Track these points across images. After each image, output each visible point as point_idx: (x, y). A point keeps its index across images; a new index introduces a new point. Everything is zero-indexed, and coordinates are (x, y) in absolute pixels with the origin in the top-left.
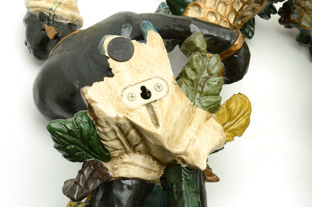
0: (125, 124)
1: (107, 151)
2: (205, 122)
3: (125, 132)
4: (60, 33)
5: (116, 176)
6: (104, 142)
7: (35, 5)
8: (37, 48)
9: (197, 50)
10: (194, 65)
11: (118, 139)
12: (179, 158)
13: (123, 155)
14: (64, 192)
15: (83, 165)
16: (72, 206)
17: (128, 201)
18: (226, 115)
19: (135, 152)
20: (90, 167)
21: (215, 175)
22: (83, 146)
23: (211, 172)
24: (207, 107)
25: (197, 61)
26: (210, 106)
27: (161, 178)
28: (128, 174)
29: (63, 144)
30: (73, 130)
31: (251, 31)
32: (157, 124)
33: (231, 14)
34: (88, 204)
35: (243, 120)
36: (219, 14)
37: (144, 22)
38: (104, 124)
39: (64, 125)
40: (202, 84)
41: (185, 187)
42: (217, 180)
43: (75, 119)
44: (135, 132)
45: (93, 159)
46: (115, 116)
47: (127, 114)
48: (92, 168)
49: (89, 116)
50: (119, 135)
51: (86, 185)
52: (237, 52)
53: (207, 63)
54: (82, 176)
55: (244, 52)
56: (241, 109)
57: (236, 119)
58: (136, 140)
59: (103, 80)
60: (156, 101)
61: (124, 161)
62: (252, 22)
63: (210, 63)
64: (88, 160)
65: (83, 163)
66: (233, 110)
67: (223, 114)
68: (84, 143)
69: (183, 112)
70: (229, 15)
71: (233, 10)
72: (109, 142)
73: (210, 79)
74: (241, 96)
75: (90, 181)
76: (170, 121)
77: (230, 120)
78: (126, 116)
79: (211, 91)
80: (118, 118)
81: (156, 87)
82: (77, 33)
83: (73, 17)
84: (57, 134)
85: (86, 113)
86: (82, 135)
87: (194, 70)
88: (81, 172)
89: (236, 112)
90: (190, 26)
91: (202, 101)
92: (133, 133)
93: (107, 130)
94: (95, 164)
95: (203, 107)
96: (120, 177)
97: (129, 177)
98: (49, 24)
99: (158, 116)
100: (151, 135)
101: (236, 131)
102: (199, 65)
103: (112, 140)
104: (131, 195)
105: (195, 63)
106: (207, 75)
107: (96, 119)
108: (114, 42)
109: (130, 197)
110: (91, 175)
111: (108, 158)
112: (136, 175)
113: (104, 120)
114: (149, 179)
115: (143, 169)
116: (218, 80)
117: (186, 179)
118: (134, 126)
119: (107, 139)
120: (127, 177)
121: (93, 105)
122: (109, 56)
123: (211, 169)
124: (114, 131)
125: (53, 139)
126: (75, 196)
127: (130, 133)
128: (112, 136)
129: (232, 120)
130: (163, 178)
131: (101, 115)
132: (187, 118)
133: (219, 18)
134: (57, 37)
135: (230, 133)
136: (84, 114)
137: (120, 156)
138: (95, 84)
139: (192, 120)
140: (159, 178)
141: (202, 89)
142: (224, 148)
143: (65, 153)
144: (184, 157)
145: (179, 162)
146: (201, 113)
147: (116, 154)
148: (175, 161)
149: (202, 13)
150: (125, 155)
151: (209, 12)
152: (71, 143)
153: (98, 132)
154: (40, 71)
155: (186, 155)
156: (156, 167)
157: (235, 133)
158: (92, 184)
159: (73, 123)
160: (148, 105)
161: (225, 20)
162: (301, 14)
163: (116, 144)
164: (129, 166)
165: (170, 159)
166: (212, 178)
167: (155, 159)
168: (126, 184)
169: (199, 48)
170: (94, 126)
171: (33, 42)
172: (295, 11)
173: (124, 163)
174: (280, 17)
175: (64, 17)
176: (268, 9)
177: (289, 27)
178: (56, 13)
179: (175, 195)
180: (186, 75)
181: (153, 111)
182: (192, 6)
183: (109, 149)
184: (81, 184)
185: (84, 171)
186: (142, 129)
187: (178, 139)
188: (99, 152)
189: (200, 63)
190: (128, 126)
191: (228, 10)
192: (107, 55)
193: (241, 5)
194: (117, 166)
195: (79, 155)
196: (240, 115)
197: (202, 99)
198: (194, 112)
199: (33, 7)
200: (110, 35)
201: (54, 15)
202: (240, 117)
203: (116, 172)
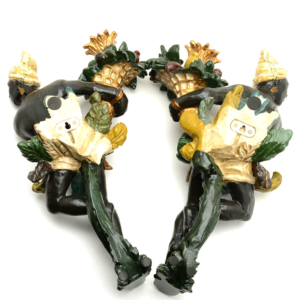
0: (57, 143)
1: (50, 156)
2: (101, 139)
3: (58, 146)
4: (27, 91)
5: (56, 169)
6: (48, 152)
7: (13, 76)
8: (15, 100)
9: (96, 101)
10: (94, 110)
11: (55, 150)
12: (87, 159)
13: (59, 158)
14: (28, 178)
15: (38, 164)
16: (36, 185)
17: (63, 181)
18: (113, 135)
19: (65, 156)
20: (41, 164)
21: (110, 166)
22: (37, 154)
23: (108, 165)
24: (102, 131)
25: (96, 108)
26: (103, 131)
27: (80, 169)
28: (62, 168)
29: (26, 153)
30: (31, 146)
31: (134, 85)
32: (74, 142)
33: (119, 78)
34: (43, 183)
35: (122, 137)
36: (112, 79)
37: (68, 87)
38: (46, 143)
39: (26, 144)
40: (99, 119)
41: (90, 173)
42: (111, 169)
43: (32, 140)
44: (63, 146)
45: (43, 160)
46: (52, 138)
47: (58, 137)
48: (42, 165)
49: (39, 139)
50: (55, 148)
51: (40, 174)
52: (120, 100)
53: (101, 108)
54: (37, 169)
55: (124, 100)
56: (121, 131)
57: (118, 137)
58: (64, 150)
59: (45, 120)
60: (73, 130)
61: (59, 161)
62: (135, 80)
63: (103, 108)
64: (40, 161)
65: (38, 163)
66: (116, 132)
67: (111, 135)
68: (37, 153)
69: (88, 135)
70: (117, 79)
71: (120, 76)
72: (50, 152)
73: (103, 117)
74: (122, 124)
75: (41, 172)
76: (81, 140)
77: (115, 137)
78: (57, 138)
79: (103, 123)
80: (53, 140)
81: (73, 122)
82: (36, 92)
83: (34, 82)
84: (23, 149)
85: (37, 137)
86: (36, 149)
87: (94, 112)
88: (37, 167)
89: (118, 133)
90: (94, 88)
91: (99, 128)
92: (62, 146)
93: (48, 146)
94: (44, 163)
95: (99, 131)
96: (57, 169)
97: (62, 169)
98: (21, 87)
99: (74, 138)
100: (71, 147)
101: (119, 143)
102: (97, 110)
103: (52, 151)
104: (64, 178)
105: (94, 108)
106: (102, 114)
107: (42, 140)
108: (51, 100)
109: (63, 180)
110: (42, 169)
111: (51, 160)
112: (66, 168)
113: (46, 141)
114: (73, 170)
115: (70, 165)
116: (107, 117)
117: (91, 169)
118: (62, 143)
119: (49, 150)
120: (61, 169)
121: (40, 133)
122: (48, 107)
123: (108, 163)
124: (52, 146)
125: (21, 151)
126: (34, 180)
127: (60, 147)
128: (52, 149)
129: (116, 137)
130: (81, 169)
131: (44, 138)
132: (91, 137)
133: (112, 81)
134: (25, 94)
135: (115, 144)
136: (36, 138)
137: (57, 158)
138: (41, 122)
139: (94, 138)
140: (78, 169)
141: (99, 122)
142: (113, 152)
143: (28, 158)
144: (89, 158)
145: (87, 160)
146: (98, 134)
147: (55, 157)
148: (85, 160)
149: (102, 79)
150: (60, 158)
151: (106, 78)
152: (30, 153)
153: (44, 147)
154: (18, 111)
155: (90, 157)
156: (77, 163)
157: (118, 144)
158: (43, 174)
159: (31, 143)
160: (70, 132)
161: (115, 82)
162: (161, 76)
163: (54, 152)
164: (62, 163)
165: (83, 159)
166: (109, 168)
167: (75, 159)
168: (61, 173)
169: (97, 100)
170: (42, 144)
171: (13, 97)
172: (158, 74)
173: (59, 162)
174: (150, 77)
175: (29, 83)
176: (142, 73)
177: (155, 82)
178: (24, 80)
179: (85, 177)
180: (90, 115)
181: (72, 135)
182: (97, 75)
183: (51, 155)
184: (37, 174)
185: (38, 167)
186: (66, 145)
187: (86, 149)
188: (45, 157)
189: (98, 108)
190: (59, 143)
191: (117, 76)
192: (47, 106)
193: (125, 73)
194: (56, 164)
195: (35, 158)
196: (120, 135)
197: (99, 127)
198: (94, 134)
199: (12, 77)
200: (49, 96)
201: (24, 82)
202: (121, 136)
203: (55, 167)
